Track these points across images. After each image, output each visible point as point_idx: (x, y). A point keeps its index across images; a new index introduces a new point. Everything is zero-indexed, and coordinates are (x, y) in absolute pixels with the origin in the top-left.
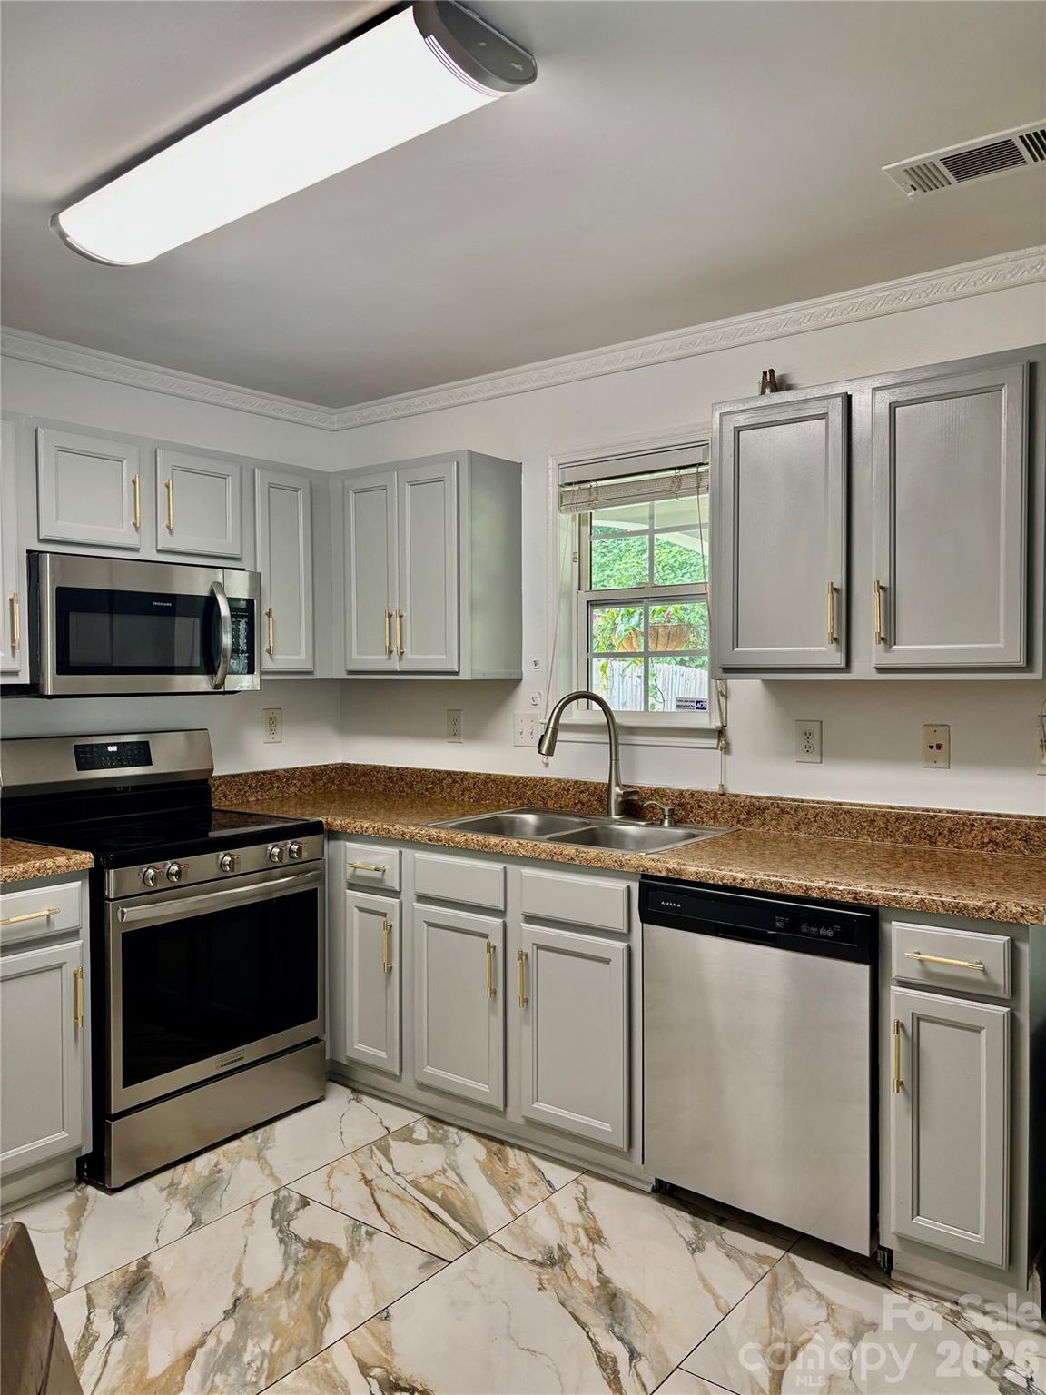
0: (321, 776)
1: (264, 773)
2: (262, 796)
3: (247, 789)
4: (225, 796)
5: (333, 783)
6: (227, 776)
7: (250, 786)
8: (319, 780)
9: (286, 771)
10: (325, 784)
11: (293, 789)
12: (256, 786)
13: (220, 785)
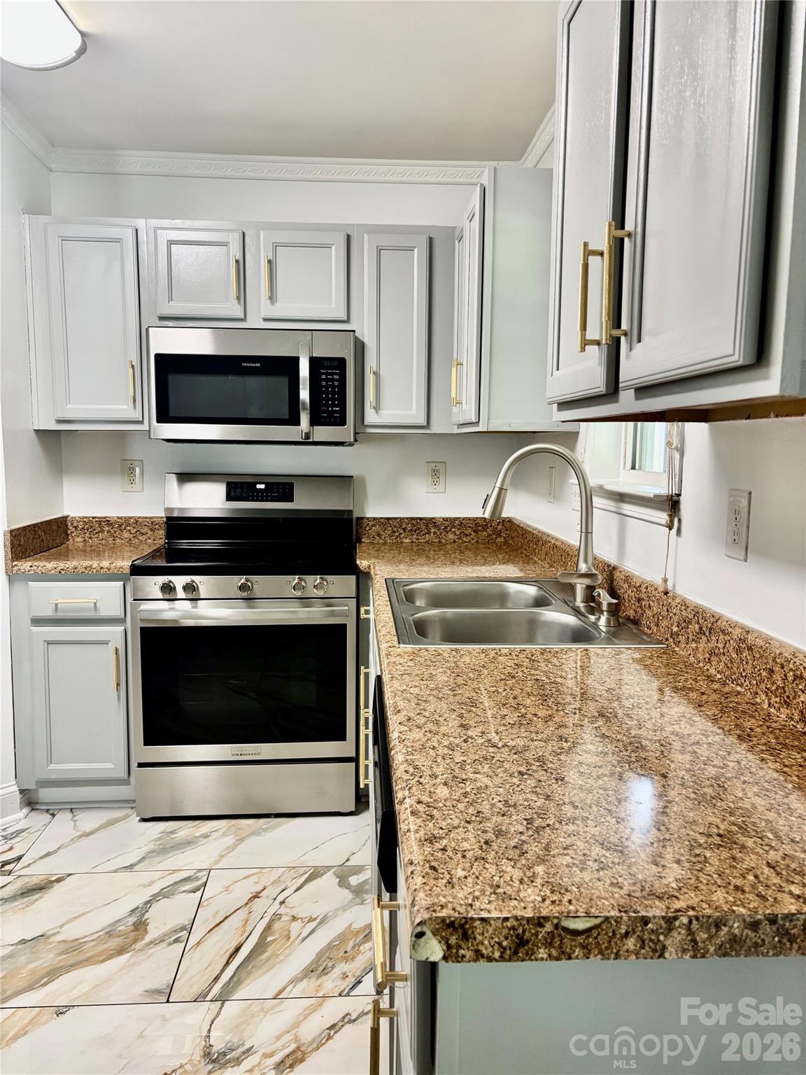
0: (485, 528)
1: (421, 519)
2: (418, 539)
3: (402, 531)
4: (379, 535)
5: (499, 535)
6: (382, 518)
7: (404, 529)
8: (481, 531)
9: (445, 519)
10: (489, 535)
11: (451, 536)
12: (411, 530)
13: (374, 525)
